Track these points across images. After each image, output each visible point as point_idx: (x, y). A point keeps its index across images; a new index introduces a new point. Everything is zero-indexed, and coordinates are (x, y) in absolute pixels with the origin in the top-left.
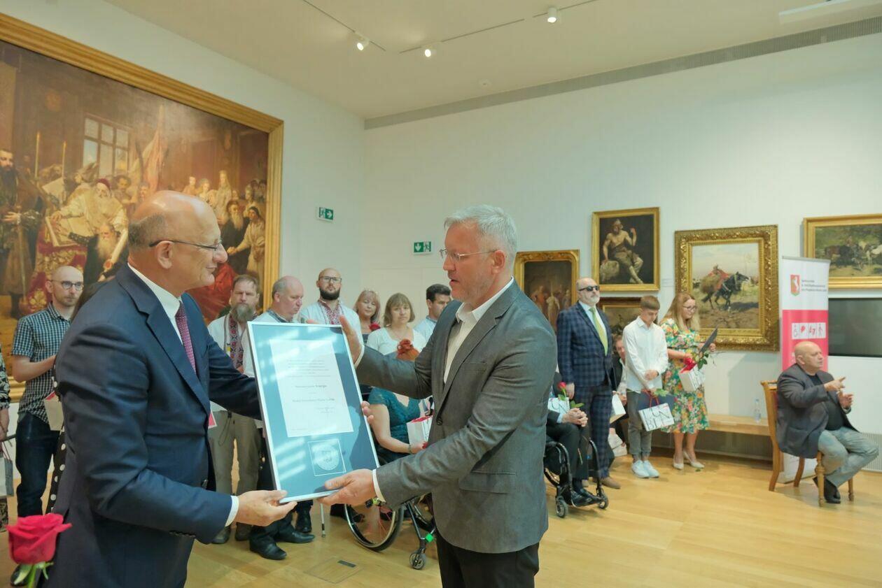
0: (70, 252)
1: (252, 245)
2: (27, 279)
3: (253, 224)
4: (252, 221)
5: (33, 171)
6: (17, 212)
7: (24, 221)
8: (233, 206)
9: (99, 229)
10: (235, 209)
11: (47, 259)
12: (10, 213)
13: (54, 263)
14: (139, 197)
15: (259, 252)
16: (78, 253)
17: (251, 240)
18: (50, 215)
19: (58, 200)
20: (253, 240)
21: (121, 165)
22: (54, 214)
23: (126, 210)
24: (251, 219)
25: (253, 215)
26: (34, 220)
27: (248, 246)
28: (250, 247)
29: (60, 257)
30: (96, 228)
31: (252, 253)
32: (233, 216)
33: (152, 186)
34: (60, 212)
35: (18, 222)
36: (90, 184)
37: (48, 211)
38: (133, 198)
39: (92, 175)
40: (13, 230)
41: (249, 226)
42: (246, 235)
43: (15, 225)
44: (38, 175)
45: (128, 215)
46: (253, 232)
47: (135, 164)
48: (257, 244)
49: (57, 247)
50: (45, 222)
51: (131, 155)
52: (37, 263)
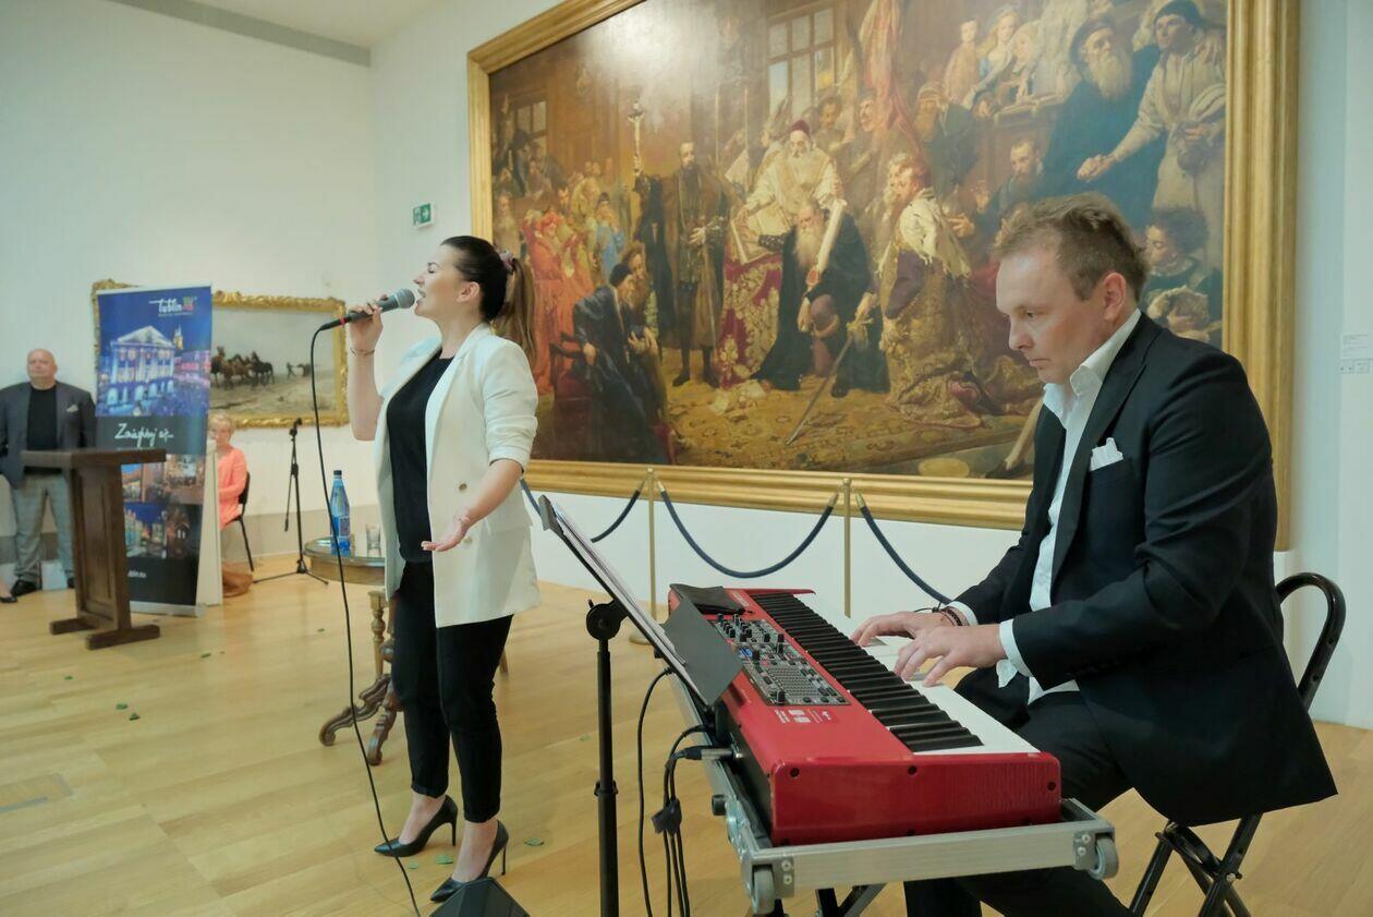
0: (761, 267)
1: (1173, 127)
2: (716, 324)
3: (1172, 58)
4: (1170, 50)
5: (714, 157)
6: (701, 226)
7: (709, 236)
8: (1094, 37)
9: (796, 215)
10: (1100, 44)
11: (735, 287)
12: (695, 230)
13: (744, 291)
14: (858, 127)
15: (1203, 139)
16: (772, 267)
17: (1165, 113)
18: (735, 216)
19: (742, 188)
20: (1175, 110)
21: (825, 79)
22: (740, 213)
23: (835, 163)
24: (1163, 46)
25: (1172, 29)
26: (718, 231)
27: (1157, 135)
28: (1164, 133)
29: (748, 279)
30: (793, 215)
31: (1170, 150)
32: (1093, 66)
33: (879, 92)
34: (746, 206)
35: (703, 241)
36: (782, 139)
37: (732, 209)
38: (846, 134)
39: (783, 123)
40: (699, 254)
41: (1157, 72)
42: (1144, 104)
43: (701, 246)
44: (720, 159)
45: (841, 171)
46: (1173, 83)
47: (848, 63)
48: (1193, 118)
49: (746, 264)
50: (731, 229)
51: (840, 47)
52: (726, 296)
